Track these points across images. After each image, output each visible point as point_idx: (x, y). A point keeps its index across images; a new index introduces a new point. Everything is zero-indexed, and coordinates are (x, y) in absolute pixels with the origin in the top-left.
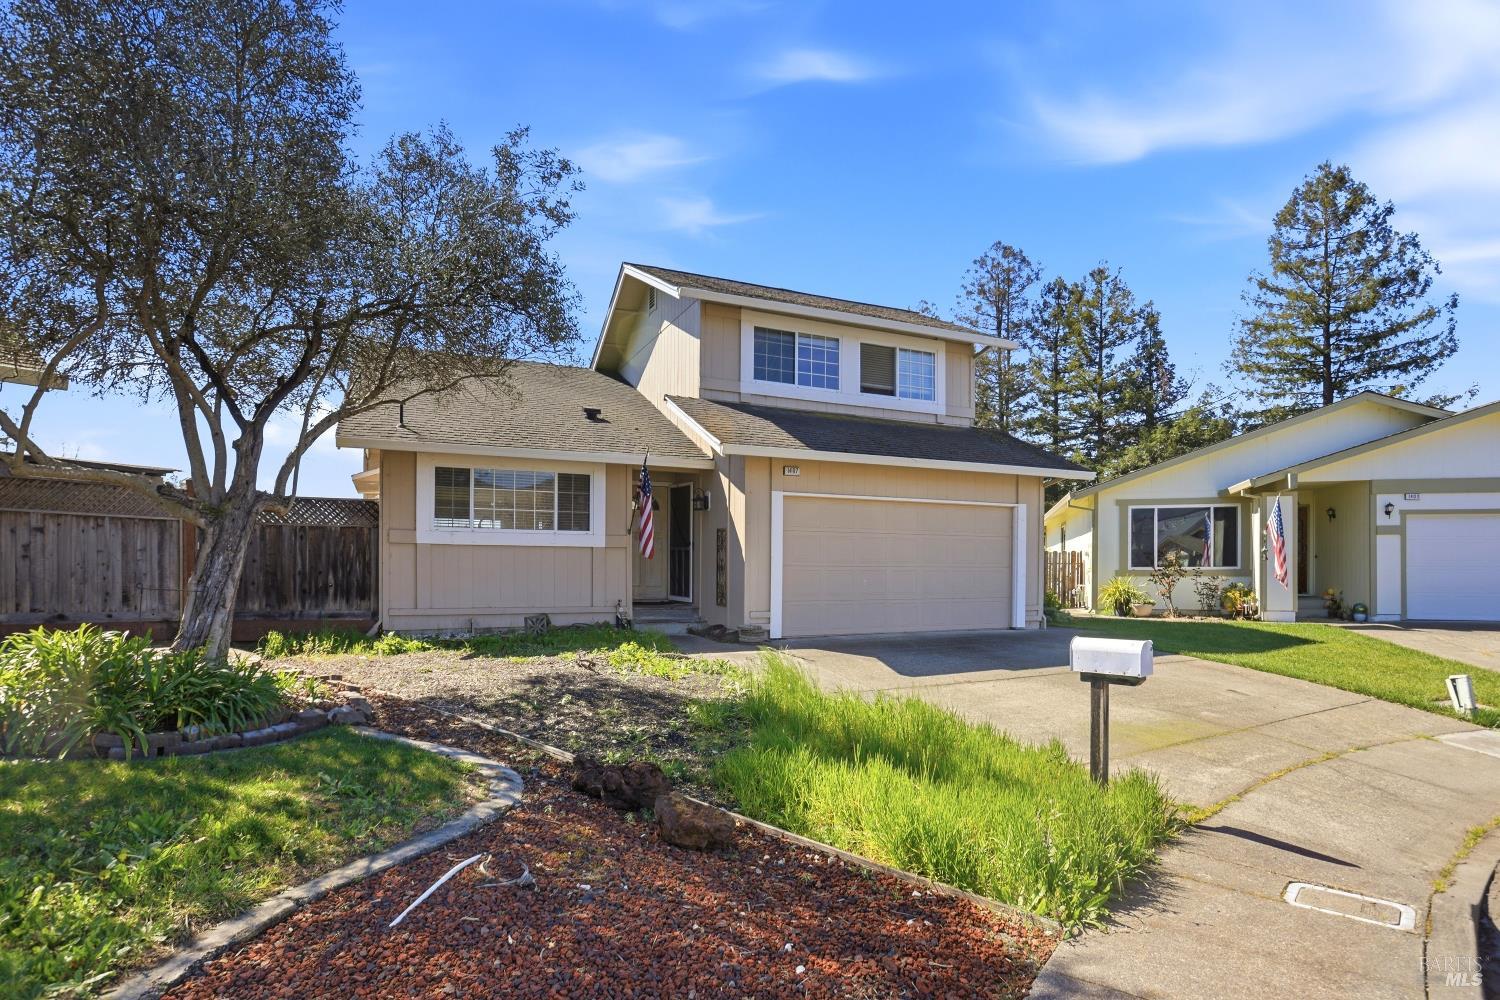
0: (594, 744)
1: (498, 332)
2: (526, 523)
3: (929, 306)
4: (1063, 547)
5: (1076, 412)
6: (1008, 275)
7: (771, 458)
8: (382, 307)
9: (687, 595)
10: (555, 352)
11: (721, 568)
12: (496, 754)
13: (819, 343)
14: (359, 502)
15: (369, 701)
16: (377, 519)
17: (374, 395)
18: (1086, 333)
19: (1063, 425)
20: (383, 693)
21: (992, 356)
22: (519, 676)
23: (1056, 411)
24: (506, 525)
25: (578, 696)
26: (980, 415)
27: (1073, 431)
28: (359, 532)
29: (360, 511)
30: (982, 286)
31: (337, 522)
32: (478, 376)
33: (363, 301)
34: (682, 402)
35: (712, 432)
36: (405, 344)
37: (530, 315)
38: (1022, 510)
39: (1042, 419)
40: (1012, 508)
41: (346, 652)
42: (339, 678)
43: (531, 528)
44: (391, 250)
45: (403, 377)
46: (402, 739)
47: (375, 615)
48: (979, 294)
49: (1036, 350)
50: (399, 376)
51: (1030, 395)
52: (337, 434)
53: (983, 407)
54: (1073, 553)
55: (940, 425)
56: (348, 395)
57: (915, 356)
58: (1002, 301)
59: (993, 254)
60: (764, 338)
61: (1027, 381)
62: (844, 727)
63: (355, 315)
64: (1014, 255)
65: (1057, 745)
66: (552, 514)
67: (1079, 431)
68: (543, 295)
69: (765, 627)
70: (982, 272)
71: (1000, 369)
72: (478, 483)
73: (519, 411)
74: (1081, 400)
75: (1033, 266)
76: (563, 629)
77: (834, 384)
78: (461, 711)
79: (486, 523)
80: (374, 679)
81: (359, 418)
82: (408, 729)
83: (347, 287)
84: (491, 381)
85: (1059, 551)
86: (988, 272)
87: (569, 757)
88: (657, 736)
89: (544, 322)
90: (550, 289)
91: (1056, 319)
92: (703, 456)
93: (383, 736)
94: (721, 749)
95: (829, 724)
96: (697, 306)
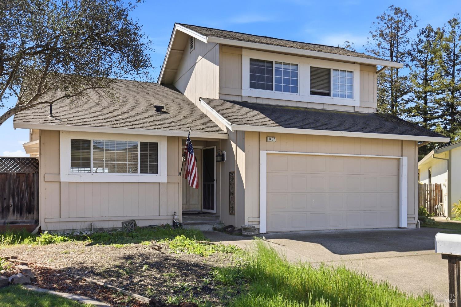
0: (161, 292)
1: (105, 63)
2: (122, 170)
3: (350, 44)
4: (430, 181)
5: (437, 103)
6: (398, 25)
7: (259, 132)
8: (39, 49)
9: (213, 209)
10: (138, 74)
11: (232, 194)
12: (106, 299)
13: (287, 67)
14: (27, 159)
15: (33, 271)
16: (38, 168)
17: (35, 99)
18: (444, 56)
19: (430, 111)
20: (41, 266)
21: (387, 72)
22: (118, 255)
23: (426, 103)
24: (112, 171)
25: (152, 266)
26: (379, 106)
27: (436, 114)
28: (27, 176)
29: (28, 164)
30: (382, 31)
31: (14, 170)
32: (95, 88)
33: (27, 46)
34: (209, 102)
35: (226, 118)
36: (52, 70)
37: (123, 53)
38: (405, 160)
39: (417, 108)
40: (399, 159)
41: (20, 243)
42: (16, 258)
43: (125, 172)
44: (42, 16)
45: (52, 89)
46: (52, 292)
47: (37, 222)
48: (380, 36)
49: (414, 68)
50: (50, 88)
51: (409, 94)
52: (14, 121)
53: (382, 101)
54: (436, 185)
55: (356, 112)
56: (20, 99)
57: (342, 73)
58: (393, 40)
59: (388, 13)
60: (256, 65)
61: (408, 86)
62: (302, 282)
63: (23, 54)
64: (401, 12)
65: (428, 296)
66: (137, 164)
67: (439, 114)
68: (130, 42)
69: (256, 227)
70: (382, 23)
71: (392, 80)
72: (95, 148)
73: (118, 107)
74: (441, 96)
75: (413, 19)
76: (143, 228)
77: (295, 90)
78: (86, 275)
79: (100, 170)
80: (36, 258)
81: (27, 112)
82: (55, 286)
83: (17, 38)
84: (101, 91)
85: (427, 183)
86: (385, 23)
87: (147, 300)
88: (196, 288)
89: (131, 57)
90: (134, 39)
91: (426, 49)
92: (222, 131)
93: (41, 290)
94: (232, 295)
95: (294, 281)
96: (217, 47)
